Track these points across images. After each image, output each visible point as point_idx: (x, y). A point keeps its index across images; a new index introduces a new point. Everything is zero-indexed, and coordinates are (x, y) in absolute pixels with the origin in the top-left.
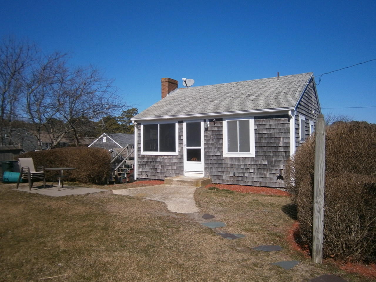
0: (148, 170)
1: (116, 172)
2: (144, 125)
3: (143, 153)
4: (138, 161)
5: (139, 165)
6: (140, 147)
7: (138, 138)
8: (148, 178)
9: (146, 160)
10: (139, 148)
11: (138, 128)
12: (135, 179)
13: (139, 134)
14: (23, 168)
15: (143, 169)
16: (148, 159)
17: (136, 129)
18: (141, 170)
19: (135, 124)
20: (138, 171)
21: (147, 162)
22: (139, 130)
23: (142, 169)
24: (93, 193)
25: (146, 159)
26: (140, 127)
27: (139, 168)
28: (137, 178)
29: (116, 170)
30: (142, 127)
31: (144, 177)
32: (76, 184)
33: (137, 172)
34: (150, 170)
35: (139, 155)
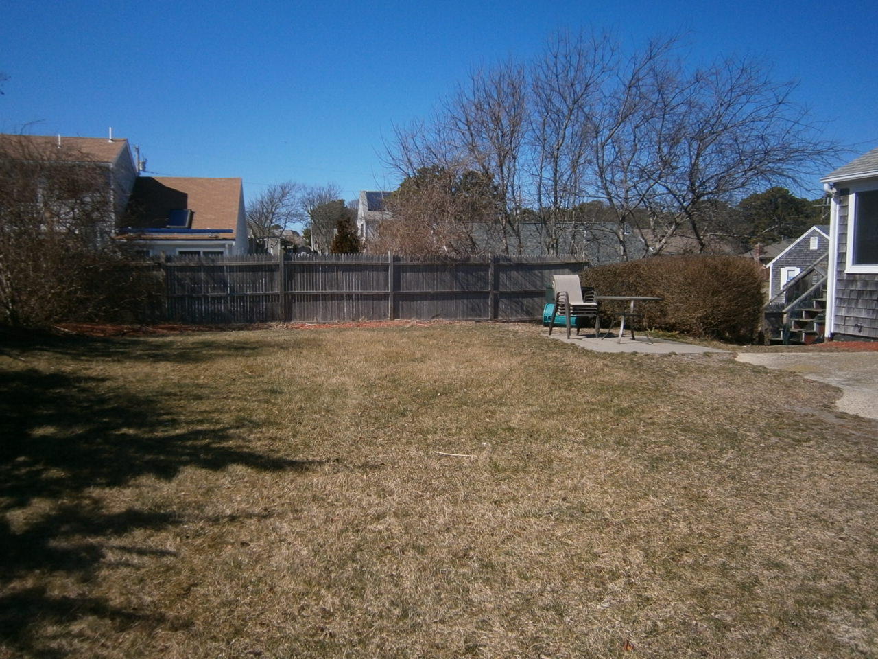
0: (863, 315)
1: (785, 316)
2: (858, 195)
3: (850, 268)
4: (837, 291)
5: (840, 301)
6: (845, 253)
7: (840, 229)
8: (861, 334)
9: (859, 286)
10: (841, 256)
11: (840, 202)
12: (827, 334)
13: (843, 218)
14: (558, 294)
15: (849, 310)
16: (866, 283)
17: (834, 207)
18: (843, 313)
19: (831, 191)
20: (836, 316)
21: (860, 293)
22: (844, 208)
23: (848, 312)
24: (684, 355)
25: (859, 284)
26: (847, 199)
27: (838, 308)
28: (833, 335)
29: (785, 313)
30: (852, 198)
31: (851, 331)
32: (672, 336)
33: (833, 318)
34: (868, 313)
35: (840, 273)
